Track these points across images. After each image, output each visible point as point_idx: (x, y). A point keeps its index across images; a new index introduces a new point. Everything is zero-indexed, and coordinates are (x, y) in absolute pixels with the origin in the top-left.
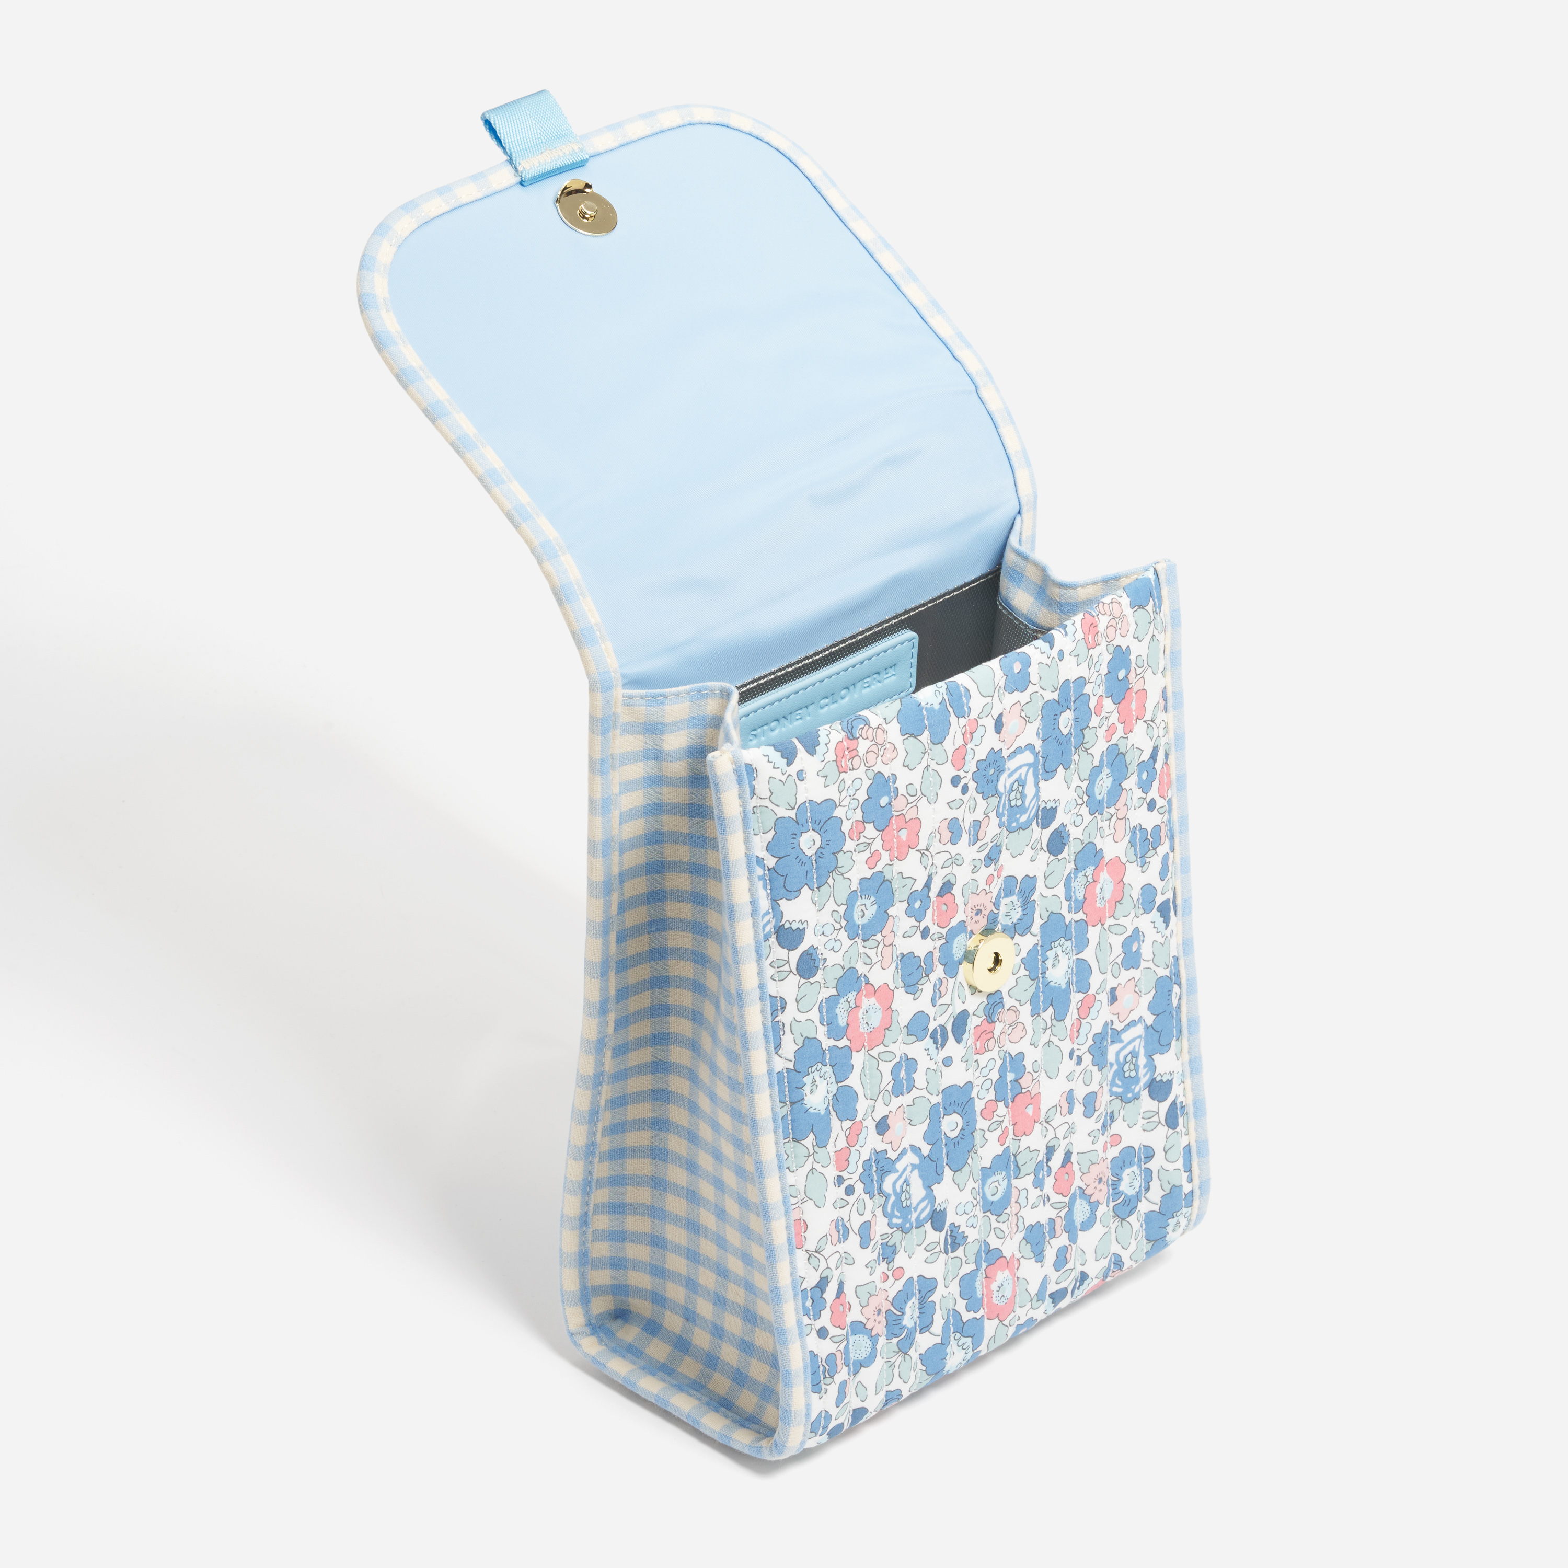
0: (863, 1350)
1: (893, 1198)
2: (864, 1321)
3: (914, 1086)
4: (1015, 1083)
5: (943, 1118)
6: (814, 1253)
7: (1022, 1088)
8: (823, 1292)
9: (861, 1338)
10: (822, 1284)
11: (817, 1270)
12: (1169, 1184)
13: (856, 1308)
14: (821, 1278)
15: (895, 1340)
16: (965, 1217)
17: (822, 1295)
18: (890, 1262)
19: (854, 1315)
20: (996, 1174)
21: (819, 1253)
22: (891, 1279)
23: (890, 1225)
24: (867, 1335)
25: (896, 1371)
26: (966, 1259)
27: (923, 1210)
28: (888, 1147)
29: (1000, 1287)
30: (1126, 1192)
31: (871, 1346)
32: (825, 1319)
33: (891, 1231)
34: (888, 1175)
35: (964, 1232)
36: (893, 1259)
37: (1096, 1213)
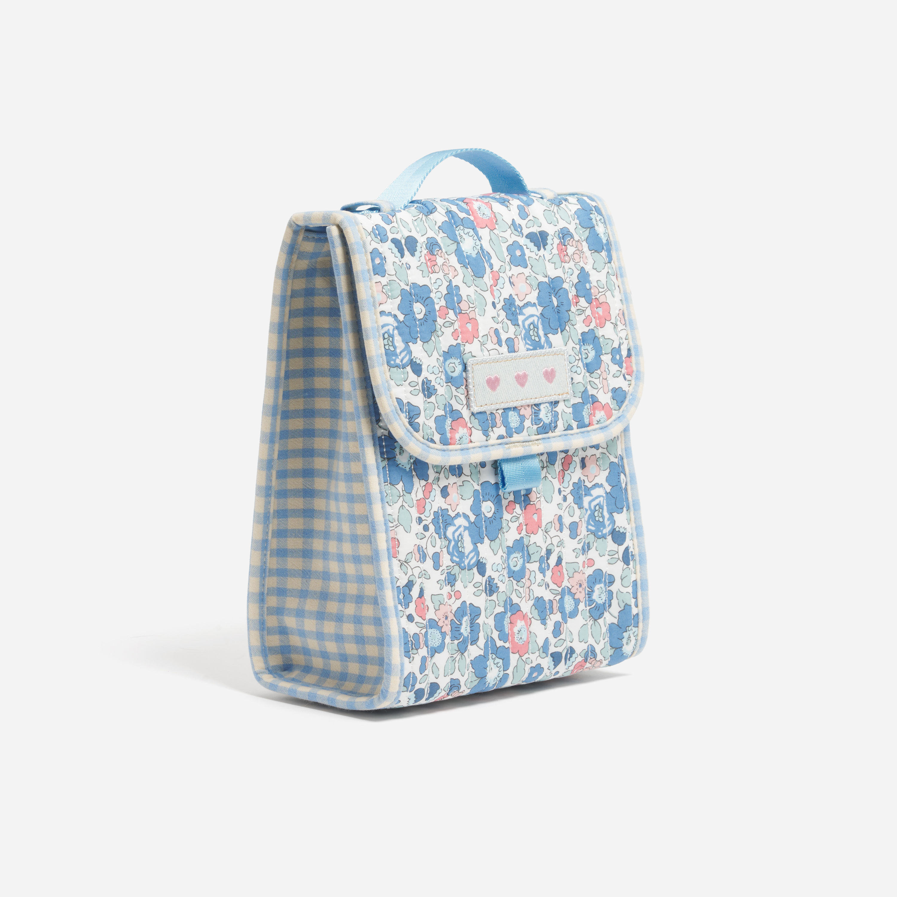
0: (437, 640)
1: (453, 543)
2: (437, 620)
3: (463, 473)
4: (526, 497)
5: (482, 503)
6: (404, 562)
7: (530, 501)
8: (410, 590)
9: (435, 631)
10: (410, 585)
11: (406, 575)
12: (623, 602)
13: (432, 610)
14: (409, 581)
15: (456, 642)
16: (498, 574)
17: (410, 592)
18: (452, 586)
19: (430, 615)
20: (516, 552)
21: (407, 563)
22: (453, 598)
23: (452, 560)
24: (439, 630)
25: (457, 665)
26: (498, 602)
27: (472, 558)
28: (449, 507)
29: (519, 631)
30: (596, 600)
31: (441, 638)
32: (412, 609)
33: (452, 565)
34: (450, 526)
35: (497, 584)
36: (455, 584)
37: (578, 607)
